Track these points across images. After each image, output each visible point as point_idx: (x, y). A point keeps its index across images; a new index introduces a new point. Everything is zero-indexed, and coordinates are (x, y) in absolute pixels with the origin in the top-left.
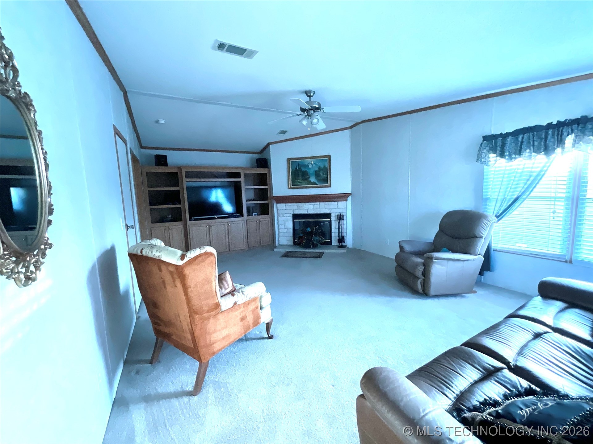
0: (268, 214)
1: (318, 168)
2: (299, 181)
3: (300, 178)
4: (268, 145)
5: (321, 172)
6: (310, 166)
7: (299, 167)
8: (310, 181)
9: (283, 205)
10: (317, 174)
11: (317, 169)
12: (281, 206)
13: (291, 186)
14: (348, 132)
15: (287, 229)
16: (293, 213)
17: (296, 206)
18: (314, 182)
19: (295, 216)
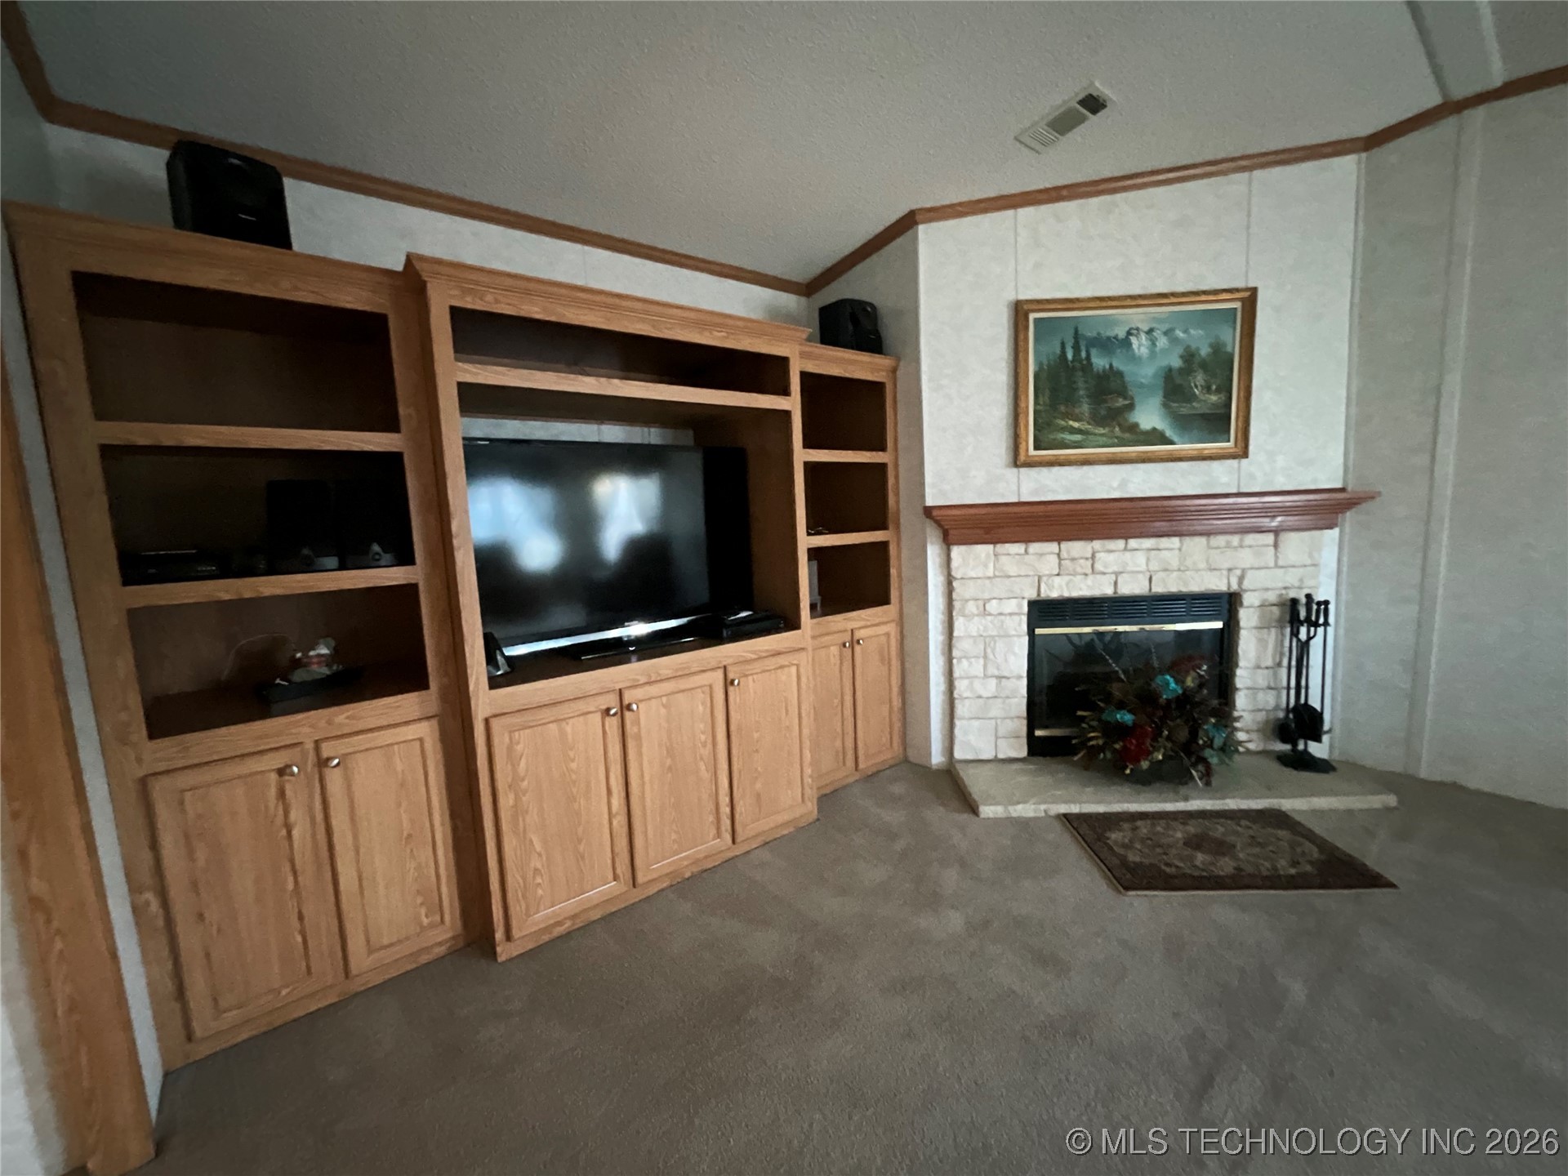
0: (885, 601)
1: (1181, 357)
2: (1076, 425)
3: (1085, 408)
4: (907, 223)
5: (1200, 378)
6: (1140, 345)
7: (1076, 348)
8: (1136, 425)
9: (984, 550)
10: (1174, 388)
11: (1176, 363)
12: (972, 559)
13: (1032, 452)
14: (1348, 164)
15: (1000, 678)
16: (1033, 595)
17: (1054, 559)
18: (1154, 429)
19: (1043, 611)
